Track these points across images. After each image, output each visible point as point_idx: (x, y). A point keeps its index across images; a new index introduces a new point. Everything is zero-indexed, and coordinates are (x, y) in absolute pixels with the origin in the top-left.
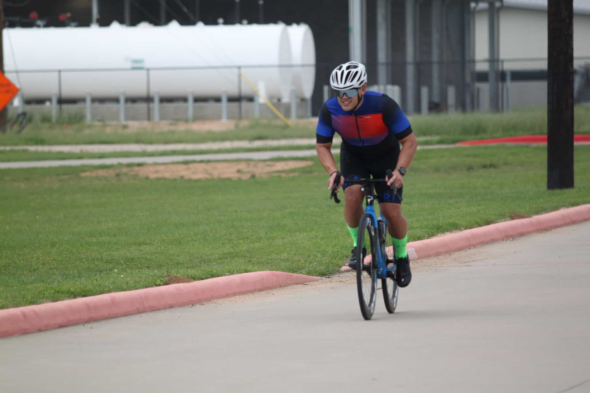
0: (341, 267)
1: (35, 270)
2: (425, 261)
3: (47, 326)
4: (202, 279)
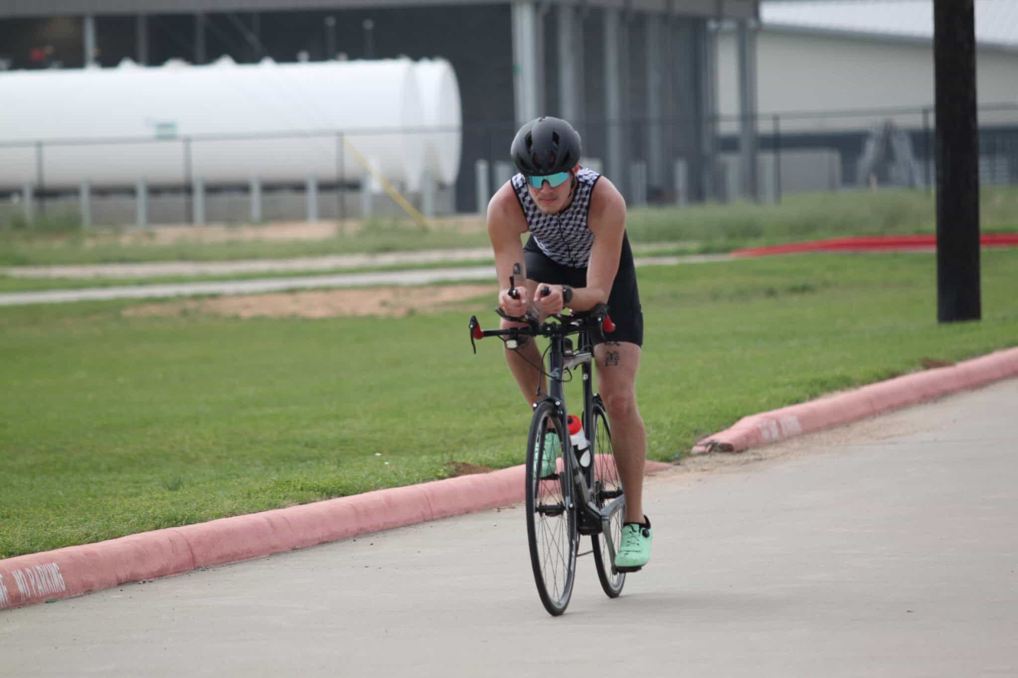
0: (691, 447)
2: (816, 436)
3: (303, 542)
4: (501, 467)
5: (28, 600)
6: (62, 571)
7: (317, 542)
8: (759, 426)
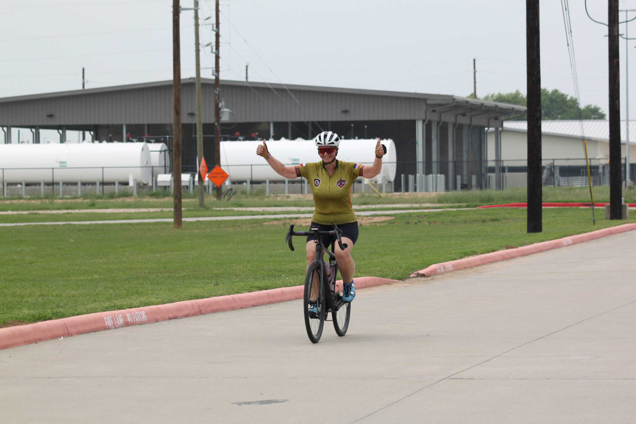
0: (410, 275)
1: (238, 276)
2: (458, 272)
3: (246, 305)
5: (131, 324)
6: (146, 314)
7: (252, 306)
8: (436, 268)
